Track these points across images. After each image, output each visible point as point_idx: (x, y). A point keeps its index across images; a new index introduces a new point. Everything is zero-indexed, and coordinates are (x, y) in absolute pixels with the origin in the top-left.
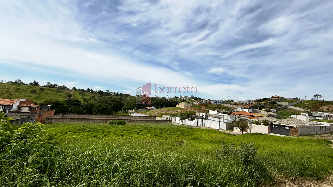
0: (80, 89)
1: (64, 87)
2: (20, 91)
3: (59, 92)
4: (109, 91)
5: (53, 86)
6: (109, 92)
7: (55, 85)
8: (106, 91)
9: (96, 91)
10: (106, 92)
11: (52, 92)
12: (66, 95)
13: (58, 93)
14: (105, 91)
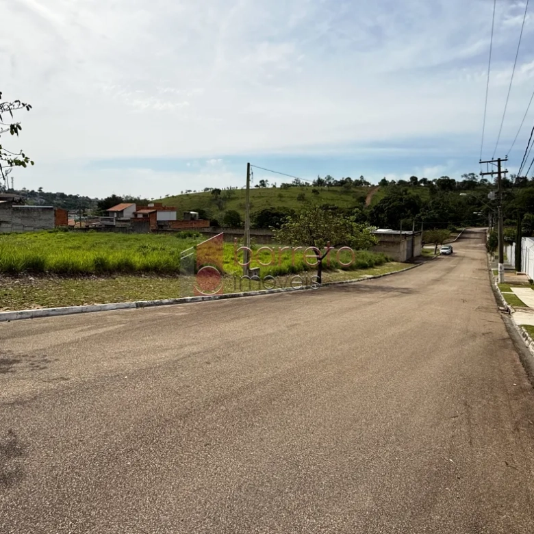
0: (395, 182)
1: (359, 183)
2: (283, 199)
3: (346, 193)
4: (473, 174)
5: (342, 183)
6: (474, 178)
7: (348, 180)
8: (466, 176)
9: (434, 180)
10: (464, 179)
11: (334, 196)
12: (355, 200)
13: (343, 196)
14: (462, 176)
